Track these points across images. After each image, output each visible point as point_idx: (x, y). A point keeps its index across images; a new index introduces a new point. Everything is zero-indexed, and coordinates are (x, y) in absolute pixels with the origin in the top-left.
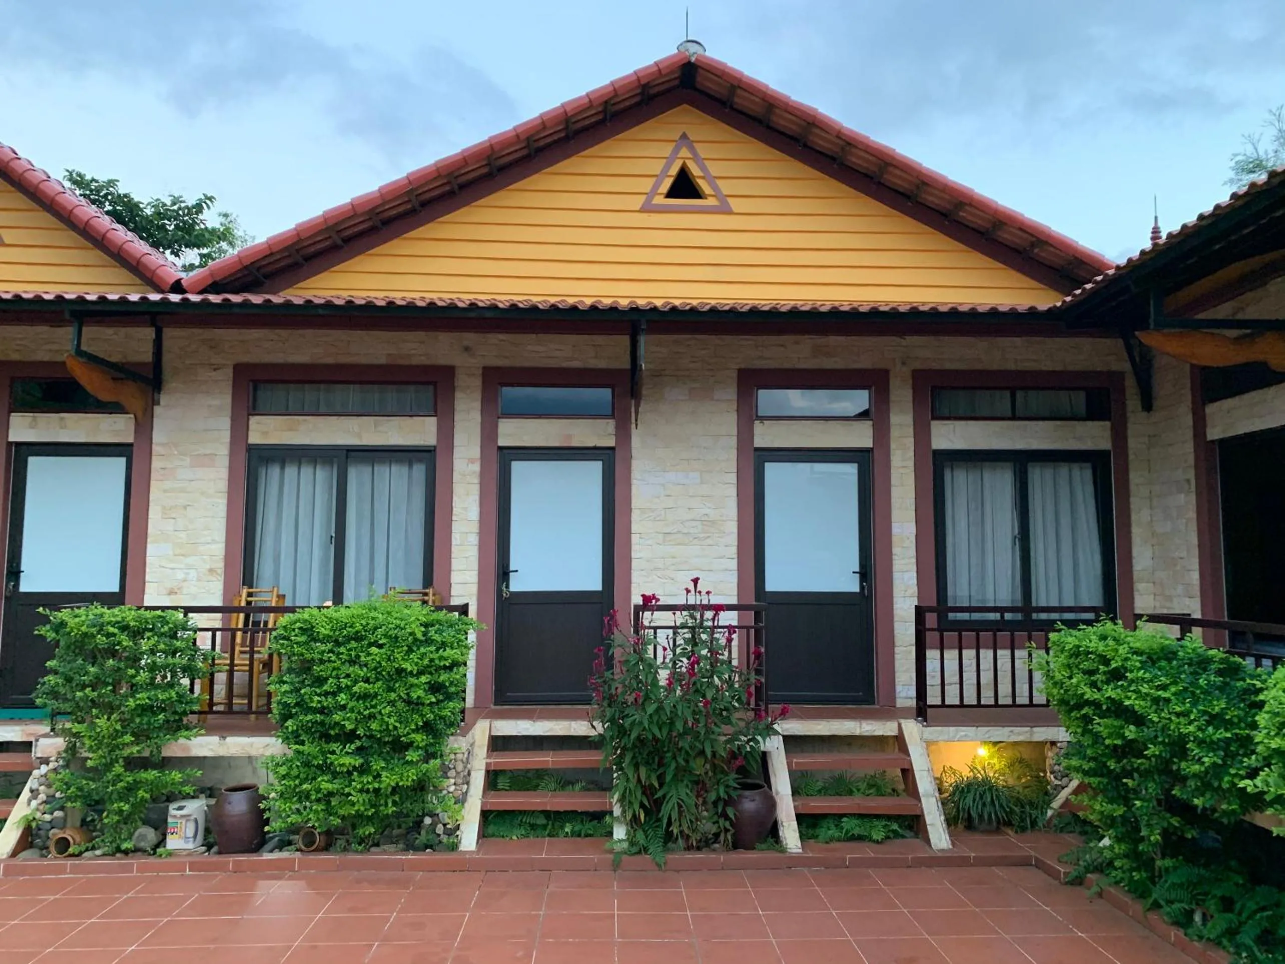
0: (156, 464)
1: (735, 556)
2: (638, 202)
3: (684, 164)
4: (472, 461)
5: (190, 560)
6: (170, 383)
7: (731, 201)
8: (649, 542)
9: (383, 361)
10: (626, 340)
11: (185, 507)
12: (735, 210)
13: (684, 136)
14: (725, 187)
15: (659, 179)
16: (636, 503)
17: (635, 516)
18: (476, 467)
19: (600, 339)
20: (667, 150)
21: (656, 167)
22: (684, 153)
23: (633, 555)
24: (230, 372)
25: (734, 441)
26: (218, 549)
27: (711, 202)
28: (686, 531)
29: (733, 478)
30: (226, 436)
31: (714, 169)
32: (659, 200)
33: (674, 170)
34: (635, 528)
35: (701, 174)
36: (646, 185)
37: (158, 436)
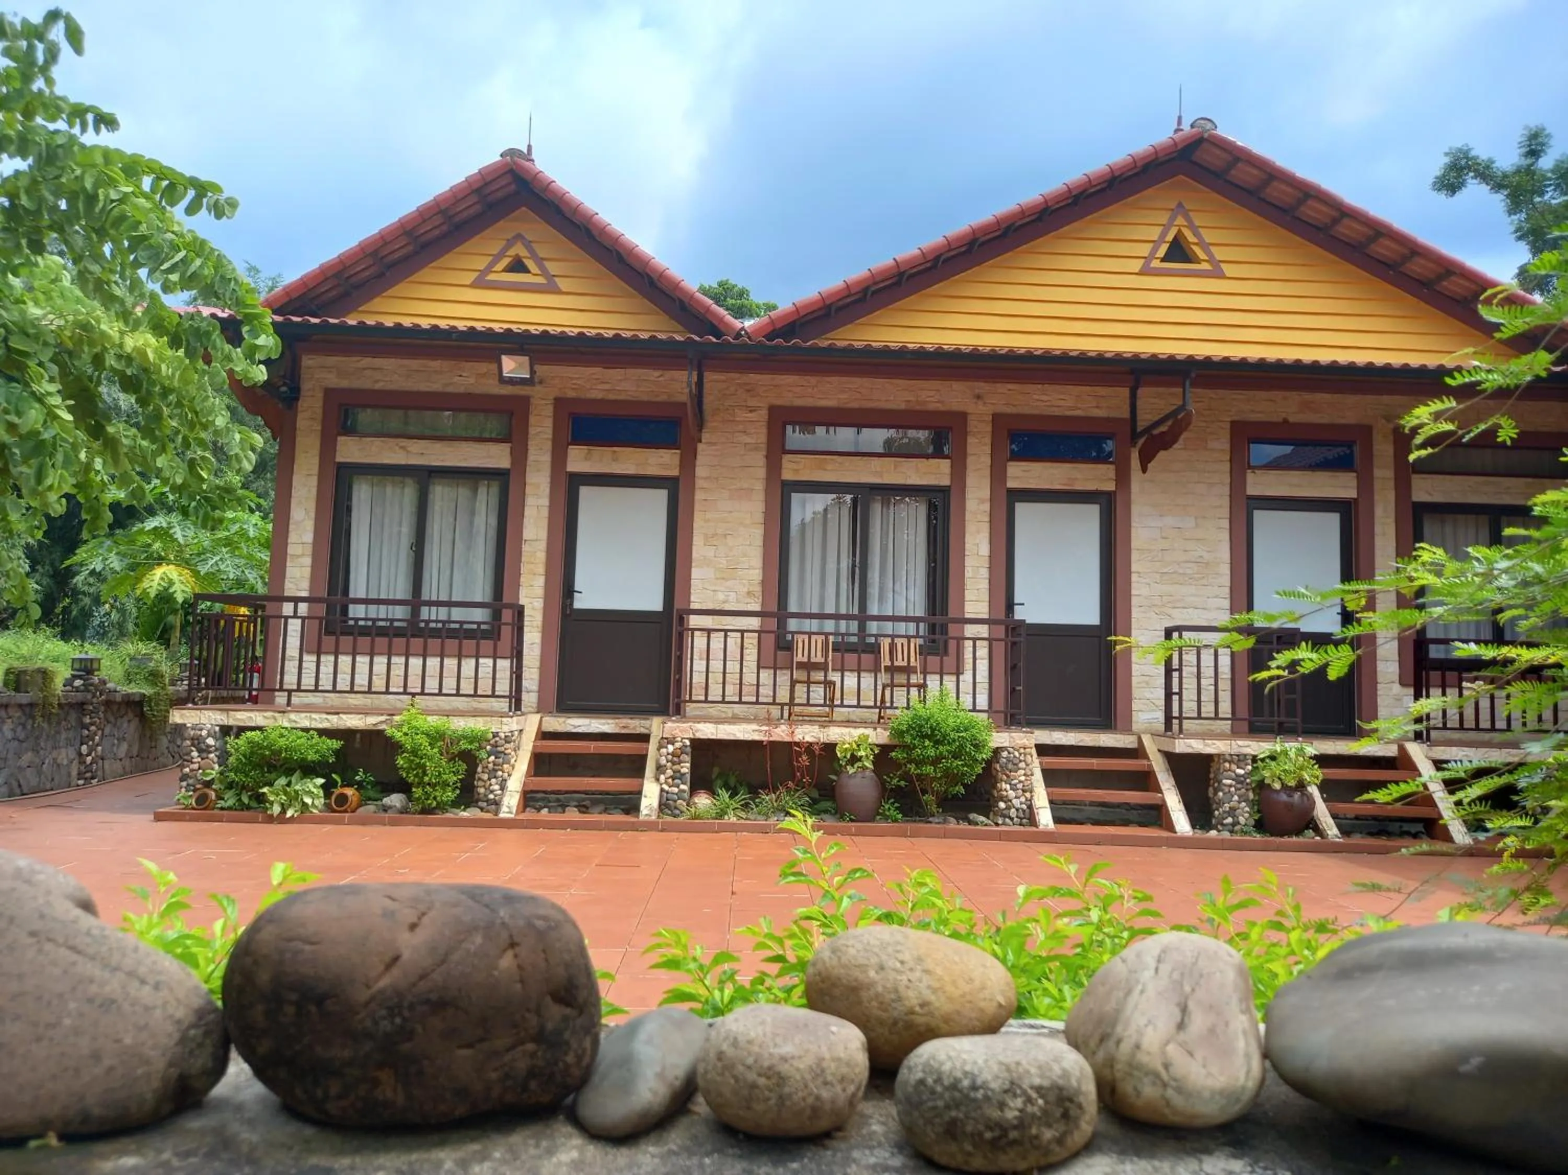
0: (699, 496)
1: (1228, 596)
2: (1137, 265)
3: (1179, 231)
4: (982, 501)
5: (729, 583)
6: (711, 423)
7: (1223, 266)
8: (1147, 581)
9: (903, 406)
10: (1125, 392)
11: (725, 536)
12: (1228, 275)
13: (1180, 205)
14: (1219, 253)
15: (1156, 244)
16: (1135, 544)
17: (1135, 556)
18: (987, 507)
19: (1102, 391)
20: (1164, 218)
21: (1154, 233)
22: (1180, 221)
23: (1133, 592)
24: (764, 413)
25: (1226, 490)
26: (756, 574)
27: (1205, 266)
28: (1181, 571)
29: (1226, 524)
30: (761, 473)
31: (1209, 236)
32: (1156, 264)
33: (1170, 237)
34: (1134, 567)
35: (1196, 241)
36: (1145, 249)
37: (701, 471)
